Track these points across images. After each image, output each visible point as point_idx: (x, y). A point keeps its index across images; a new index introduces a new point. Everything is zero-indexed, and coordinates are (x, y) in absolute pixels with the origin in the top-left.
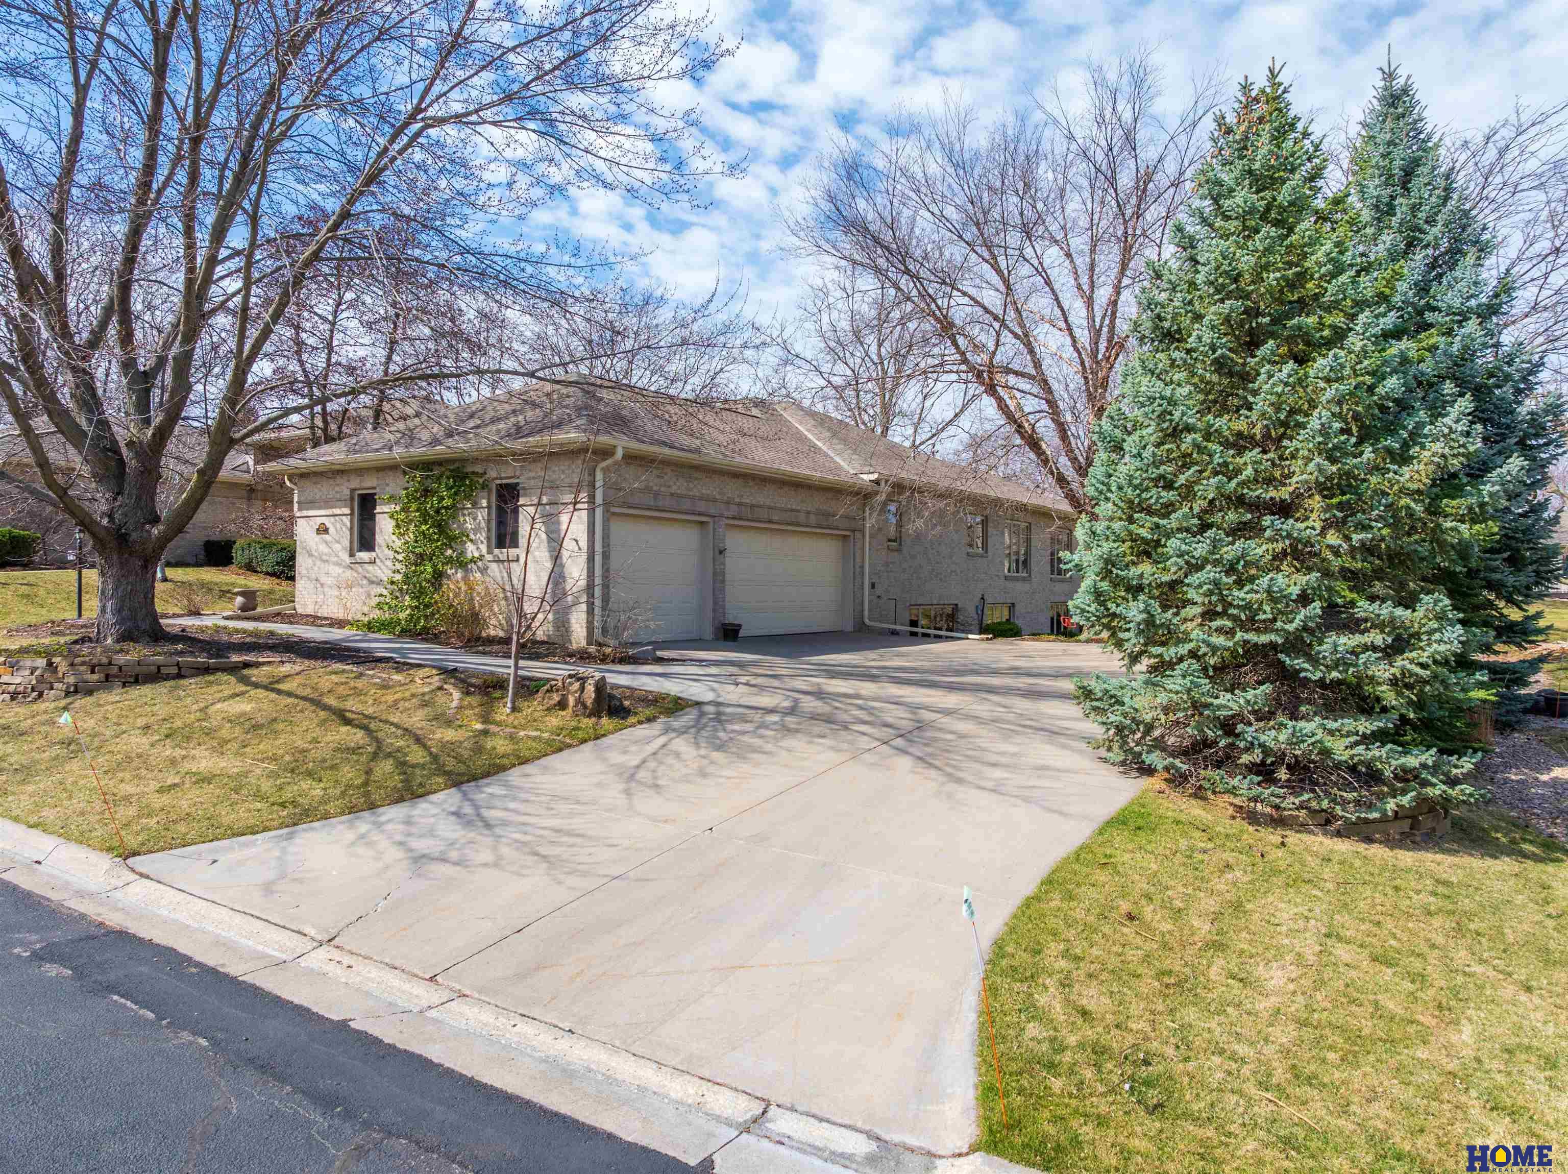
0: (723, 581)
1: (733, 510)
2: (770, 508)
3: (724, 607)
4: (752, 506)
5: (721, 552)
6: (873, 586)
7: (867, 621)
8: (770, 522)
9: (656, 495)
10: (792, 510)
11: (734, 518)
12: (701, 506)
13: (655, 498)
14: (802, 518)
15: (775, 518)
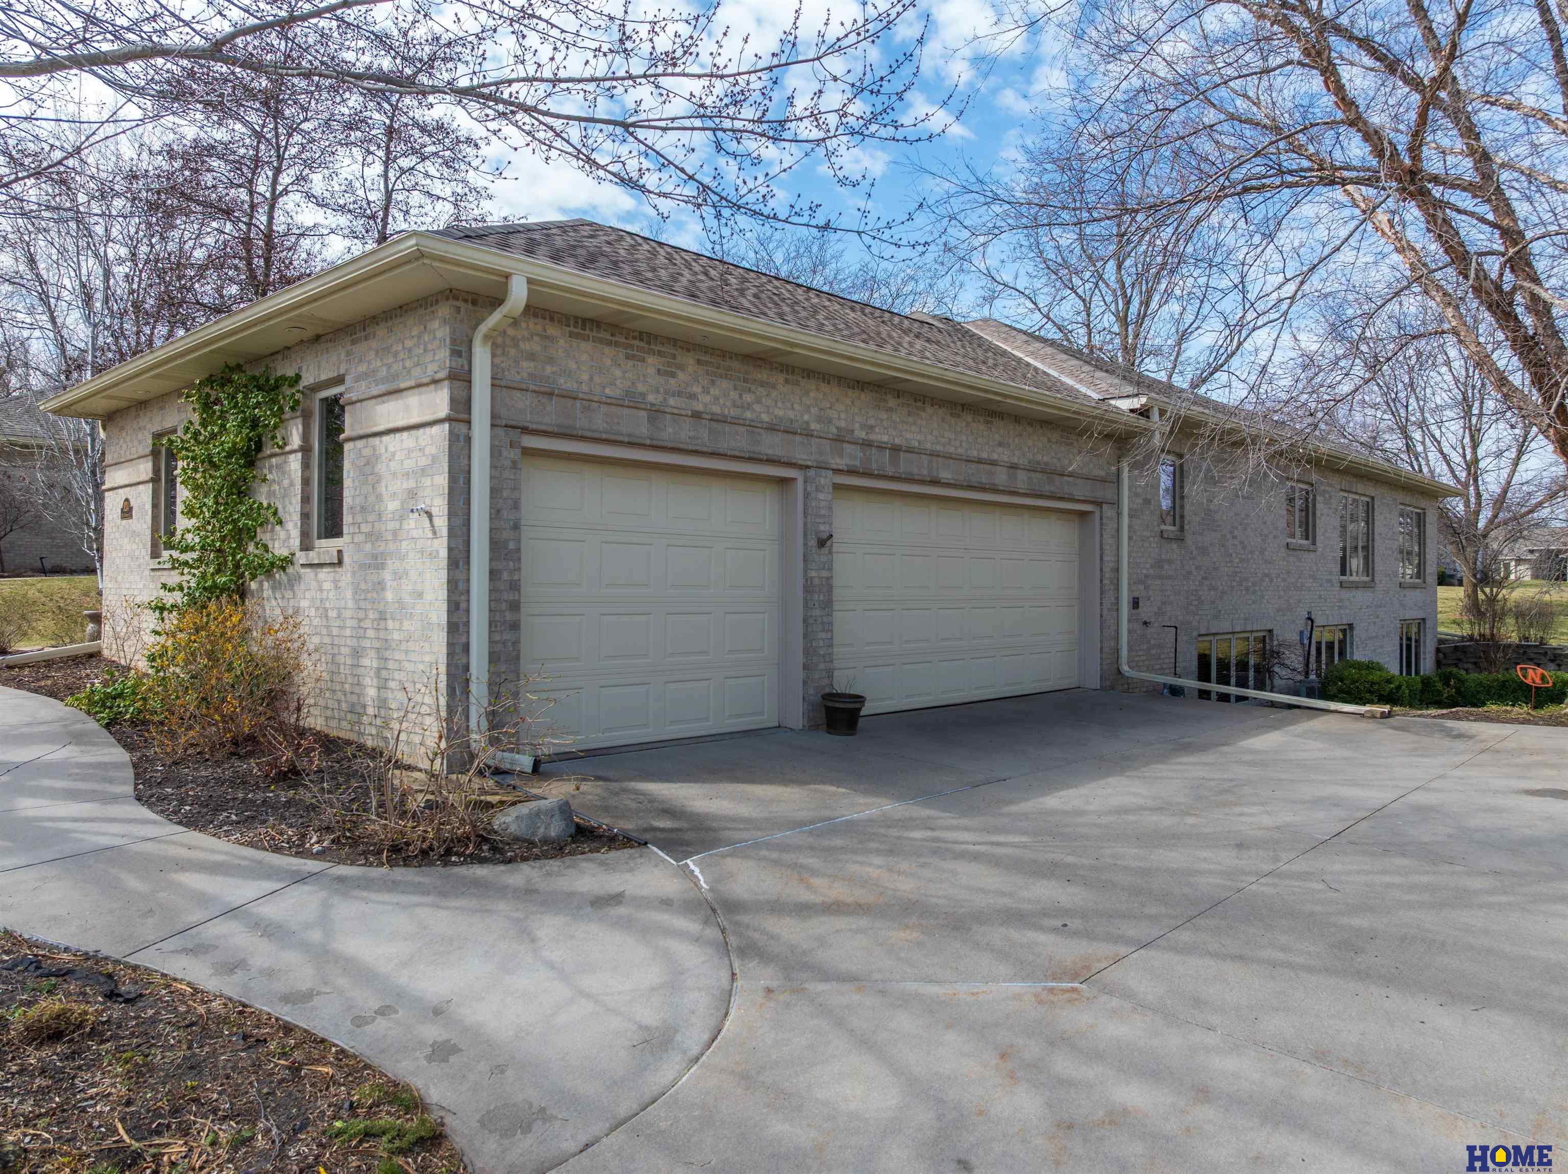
0: (828, 604)
1: (851, 456)
2: (933, 454)
3: (829, 658)
4: (896, 449)
5: (822, 543)
6: (1135, 604)
7: (1125, 668)
8: (935, 482)
9: (656, 413)
10: (980, 461)
11: (852, 472)
12: (771, 445)
13: (652, 420)
14: (1001, 477)
15: (945, 475)
